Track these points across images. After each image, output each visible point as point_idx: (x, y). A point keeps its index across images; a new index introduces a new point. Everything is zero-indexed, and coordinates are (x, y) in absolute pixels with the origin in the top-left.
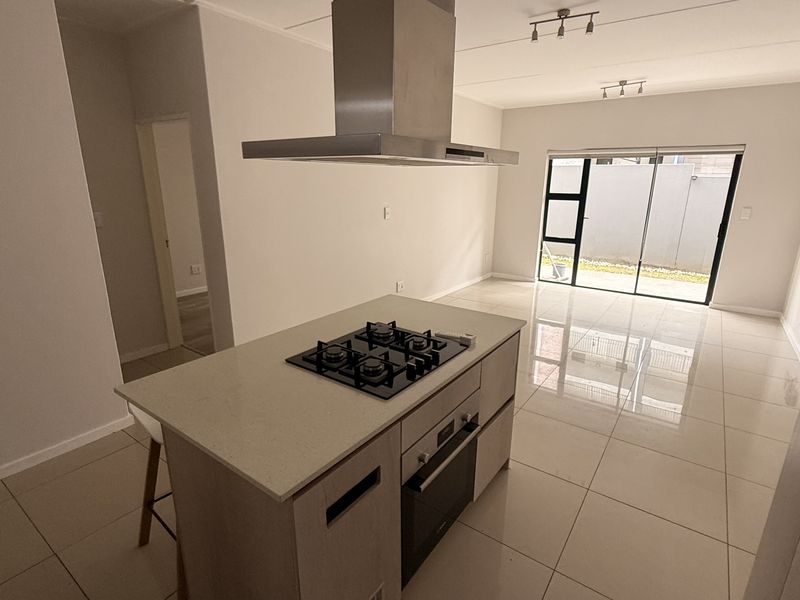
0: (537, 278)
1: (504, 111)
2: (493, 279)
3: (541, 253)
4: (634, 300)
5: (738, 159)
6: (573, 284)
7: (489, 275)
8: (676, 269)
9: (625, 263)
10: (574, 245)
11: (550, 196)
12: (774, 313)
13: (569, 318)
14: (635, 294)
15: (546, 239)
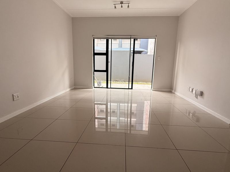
0: (93, 87)
1: (72, 18)
2: (75, 89)
3: (94, 76)
6: (107, 87)
7: (74, 87)
10: (106, 72)
11: (95, 54)
15: (95, 71)
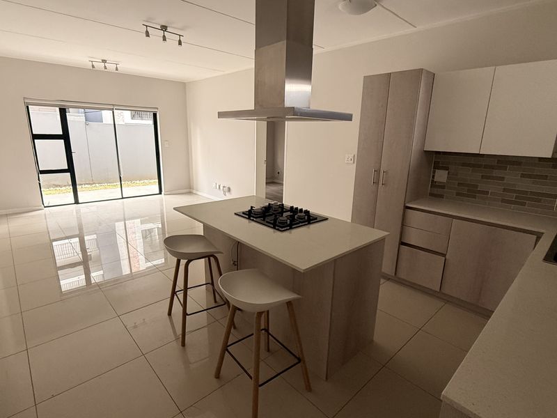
0: (43, 206)
4: (123, 202)
5: (155, 115)
6: (77, 202)
8: (94, 183)
9: (57, 186)
10: (69, 174)
11: (34, 136)
12: (188, 190)
13: (81, 229)
14: (123, 198)
15: (41, 172)
